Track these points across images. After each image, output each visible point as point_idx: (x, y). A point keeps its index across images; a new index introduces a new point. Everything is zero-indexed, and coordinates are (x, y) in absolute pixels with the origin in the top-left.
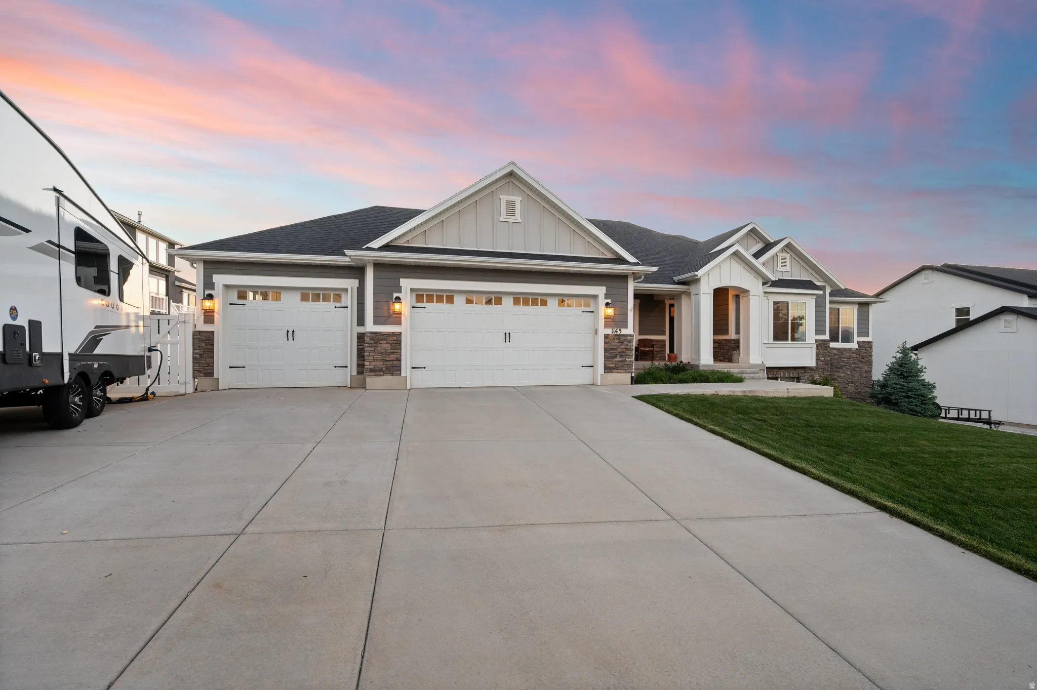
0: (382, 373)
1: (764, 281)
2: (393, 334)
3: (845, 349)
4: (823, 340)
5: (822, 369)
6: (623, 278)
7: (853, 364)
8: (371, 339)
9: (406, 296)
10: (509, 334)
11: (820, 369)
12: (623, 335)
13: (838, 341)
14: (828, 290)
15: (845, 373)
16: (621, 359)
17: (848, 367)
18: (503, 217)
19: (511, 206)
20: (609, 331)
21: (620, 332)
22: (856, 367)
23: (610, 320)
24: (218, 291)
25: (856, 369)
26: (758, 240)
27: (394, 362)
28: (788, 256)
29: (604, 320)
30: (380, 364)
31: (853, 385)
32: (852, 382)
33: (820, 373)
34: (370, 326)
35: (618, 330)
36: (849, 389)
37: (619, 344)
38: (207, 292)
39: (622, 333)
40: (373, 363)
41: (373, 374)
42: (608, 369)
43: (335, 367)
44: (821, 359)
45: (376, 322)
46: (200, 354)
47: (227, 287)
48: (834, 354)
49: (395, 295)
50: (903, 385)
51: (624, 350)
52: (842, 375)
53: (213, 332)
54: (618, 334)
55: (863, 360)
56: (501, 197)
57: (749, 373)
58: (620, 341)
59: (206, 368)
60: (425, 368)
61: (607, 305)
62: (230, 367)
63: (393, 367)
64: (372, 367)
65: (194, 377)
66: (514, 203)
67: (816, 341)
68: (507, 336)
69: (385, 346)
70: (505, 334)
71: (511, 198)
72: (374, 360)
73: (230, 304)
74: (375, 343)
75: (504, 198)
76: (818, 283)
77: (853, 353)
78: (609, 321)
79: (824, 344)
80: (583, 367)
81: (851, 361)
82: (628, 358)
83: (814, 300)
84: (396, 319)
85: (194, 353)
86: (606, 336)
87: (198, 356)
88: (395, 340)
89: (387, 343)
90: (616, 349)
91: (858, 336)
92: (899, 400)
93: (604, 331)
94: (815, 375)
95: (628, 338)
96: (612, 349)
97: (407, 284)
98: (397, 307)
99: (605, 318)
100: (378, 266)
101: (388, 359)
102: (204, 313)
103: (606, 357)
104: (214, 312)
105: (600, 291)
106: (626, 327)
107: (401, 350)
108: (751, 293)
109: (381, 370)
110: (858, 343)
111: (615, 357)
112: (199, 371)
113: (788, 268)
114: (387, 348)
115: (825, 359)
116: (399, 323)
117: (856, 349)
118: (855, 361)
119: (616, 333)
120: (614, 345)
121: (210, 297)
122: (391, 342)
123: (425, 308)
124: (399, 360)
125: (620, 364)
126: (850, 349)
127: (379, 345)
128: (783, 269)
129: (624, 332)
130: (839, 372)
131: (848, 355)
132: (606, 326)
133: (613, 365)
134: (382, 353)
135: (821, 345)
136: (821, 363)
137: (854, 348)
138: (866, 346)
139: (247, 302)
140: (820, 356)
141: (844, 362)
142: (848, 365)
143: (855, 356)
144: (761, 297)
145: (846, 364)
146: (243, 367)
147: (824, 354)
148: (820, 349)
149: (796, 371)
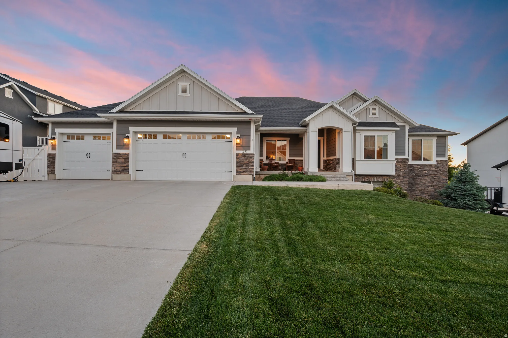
0: (120, 173)
1: (353, 123)
2: (125, 154)
3: (425, 165)
4: (403, 159)
5: (402, 176)
6: (248, 122)
7: (433, 174)
8: (115, 156)
9: (131, 135)
10: (185, 154)
11: (401, 176)
12: (247, 154)
13: (421, 160)
14: (407, 128)
15: (426, 180)
16: (246, 167)
17: (428, 176)
18: (180, 93)
19: (184, 88)
20: (239, 152)
21: (245, 152)
22: (435, 176)
23: (240, 146)
24: (57, 136)
25: (435, 178)
26: (360, 100)
27: (126, 168)
28: (377, 108)
29: (236, 146)
30: (119, 168)
31: (433, 188)
32: (432, 186)
33: (401, 179)
34: (115, 151)
35: (244, 151)
36: (430, 190)
37: (245, 159)
38: (53, 136)
39: (246, 153)
40: (116, 168)
41: (115, 173)
42: (238, 173)
43: (108, 170)
44: (401, 170)
45: (117, 148)
46: (50, 164)
47: (62, 134)
48: (417, 168)
49: (126, 135)
50: (460, 188)
51: (248, 162)
52: (424, 181)
53: (55, 154)
54: (244, 153)
55: (441, 172)
56: (179, 83)
57: (339, 177)
58: (246, 157)
59: (52, 170)
60: (142, 171)
61: (238, 137)
62: (63, 170)
63: (125, 170)
64: (116, 170)
65: (48, 174)
66: (186, 86)
67: (396, 159)
68: (184, 155)
69: (122, 160)
70: (183, 154)
71: (184, 83)
72: (116, 167)
73: (63, 142)
74: (117, 158)
75: (181, 84)
76: (398, 124)
77: (432, 168)
78: (239, 146)
79: (404, 161)
80: (226, 171)
81: (431, 172)
82: (250, 167)
83: (394, 134)
84: (127, 146)
85: (48, 163)
86: (237, 155)
87: (49, 164)
88: (126, 157)
89: (122, 158)
90: (243, 162)
91: (437, 157)
92: (457, 197)
93: (236, 151)
94: (397, 180)
95: (250, 155)
96: (240, 162)
97: (132, 129)
98: (126, 140)
99: (237, 145)
100: (119, 121)
101: (123, 166)
102: (52, 146)
103: (237, 166)
104: (55, 145)
105: (234, 130)
106: (249, 149)
107: (129, 162)
108: (344, 130)
109: (119, 171)
110: (437, 161)
111: (243, 166)
112: (49, 171)
113: (377, 115)
114: (122, 161)
115: (404, 171)
116: (128, 148)
118: (434, 172)
119: (243, 153)
120: (242, 159)
121: (54, 138)
122: (124, 158)
123: (142, 141)
124: (128, 166)
125: (245, 170)
126: (430, 165)
127: (119, 159)
128: (374, 116)
129: (248, 152)
131: (428, 169)
132: (237, 149)
133: (241, 170)
134: (120, 163)
135: (401, 162)
136: (402, 173)
137: (433, 165)
138: (443, 163)
139: (71, 140)
140: (401, 169)
141: (425, 173)
142: (428, 175)
143: (434, 169)
144: (351, 132)
145: (427, 175)
146: (69, 170)
147: (404, 167)
148: (401, 164)
149: (383, 178)
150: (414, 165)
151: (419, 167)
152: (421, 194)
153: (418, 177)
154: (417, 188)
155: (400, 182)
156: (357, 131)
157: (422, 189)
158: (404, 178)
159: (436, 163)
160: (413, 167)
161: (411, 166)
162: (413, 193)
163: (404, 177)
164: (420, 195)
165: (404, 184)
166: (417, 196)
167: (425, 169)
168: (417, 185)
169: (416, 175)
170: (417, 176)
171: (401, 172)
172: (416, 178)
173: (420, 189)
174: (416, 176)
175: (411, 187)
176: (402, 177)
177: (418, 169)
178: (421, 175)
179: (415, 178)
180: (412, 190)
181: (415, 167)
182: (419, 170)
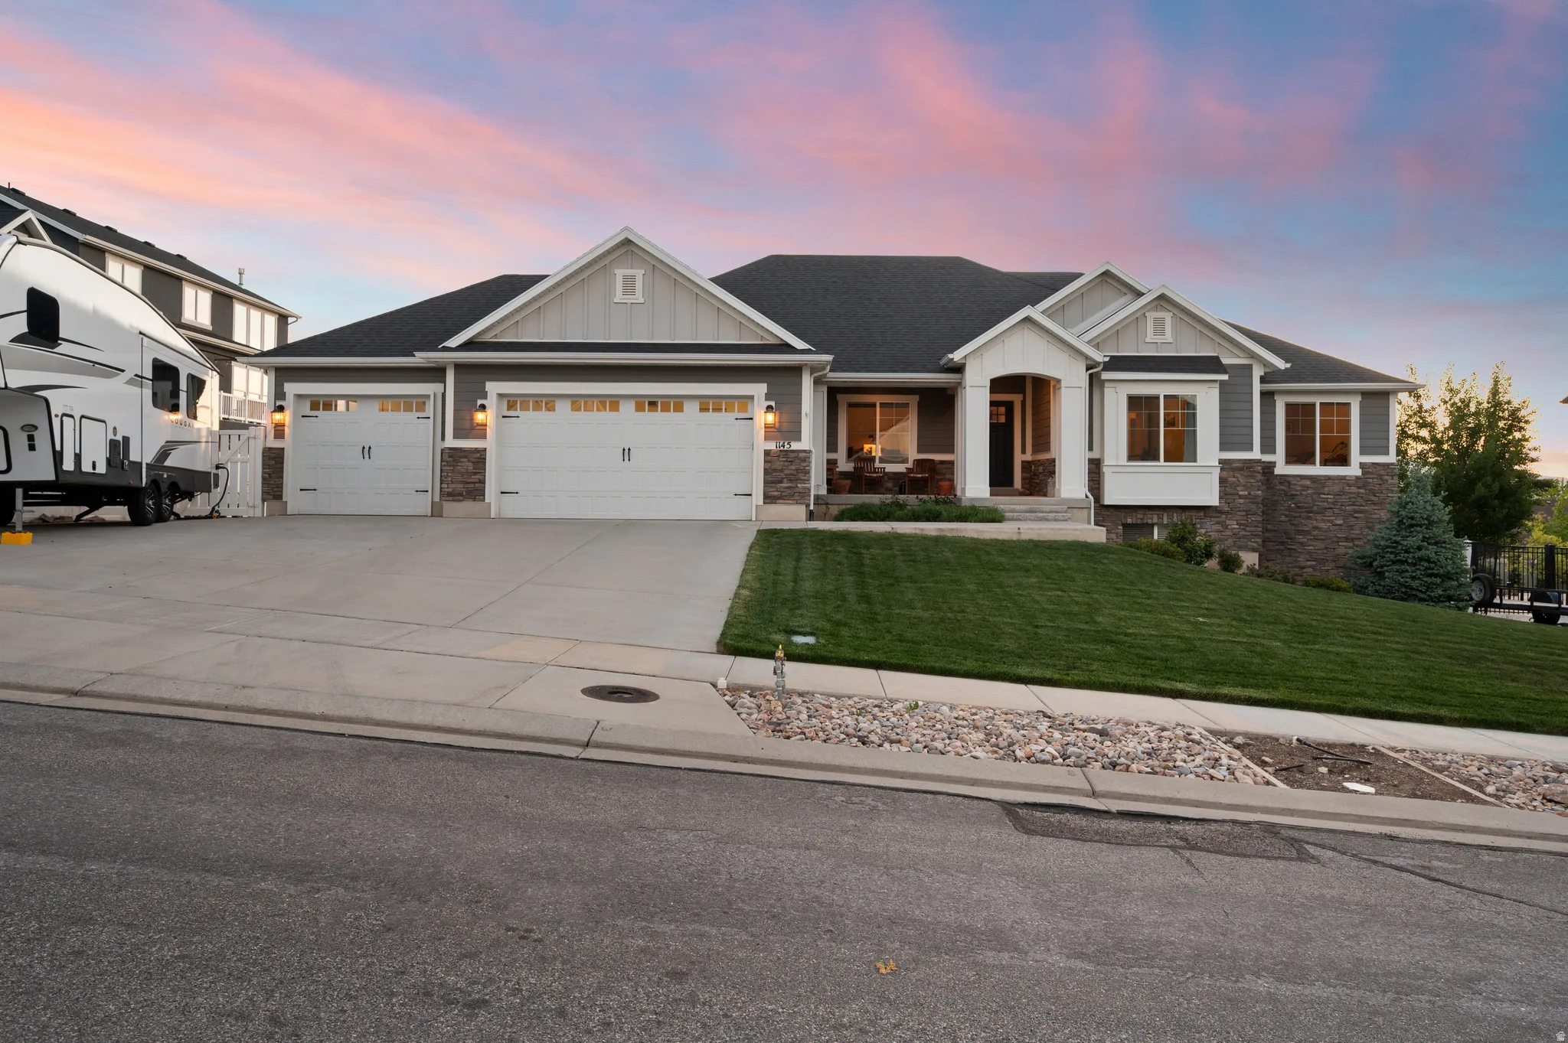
0: (462, 498)
1: (1089, 363)
2: (476, 450)
3: (1329, 478)
4: (1245, 460)
5: (1244, 511)
6: (796, 370)
7: (1350, 505)
8: (450, 457)
9: (491, 401)
10: (629, 450)
11: (1240, 511)
12: (793, 451)
13: (1314, 463)
14: (1257, 372)
15: (1331, 521)
16: (790, 485)
17: (1336, 511)
18: (619, 297)
19: (629, 284)
20: (772, 446)
21: (788, 446)
22: (1356, 512)
23: (775, 430)
24: (289, 402)
25: (1356, 515)
27: (477, 485)
28: (1167, 317)
29: (764, 430)
30: (460, 487)
31: (1351, 544)
32: (1347, 539)
33: (1239, 518)
34: (451, 442)
35: (786, 444)
36: (1342, 551)
37: (786, 464)
38: (279, 403)
39: (791, 449)
40: (451, 486)
41: (451, 498)
42: (769, 499)
43: (416, 491)
44: (1241, 493)
45: (457, 435)
46: (269, 474)
47: (299, 397)
49: (480, 402)
51: (794, 472)
53: (283, 449)
54: (786, 449)
55: (1373, 498)
56: (616, 271)
58: (789, 460)
59: (275, 489)
60: (517, 493)
61: (769, 408)
62: (301, 490)
63: (475, 491)
64: (451, 490)
65: (263, 500)
66: (633, 277)
67: (1221, 461)
68: (626, 453)
69: (466, 465)
70: (624, 450)
71: (629, 272)
72: (452, 482)
73: (303, 416)
74: (454, 461)
75: (620, 273)
76: (1227, 362)
77: (1349, 485)
78: (770, 432)
79: (1248, 468)
80: (736, 495)
81: (1344, 499)
82: (801, 483)
83: (1217, 391)
84: (480, 431)
85: (263, 473)
86: (767, 453)
87: (267, 476)
88: (479, 458)
89: (469, 461)
90: (782, 471)
91: (1361, 454)
93: (763, 445)
94: (1228, 522)
95: (801, 455)
96: (775, 470)
97: (493, 388)
98: (480, 417)
99: (765, 427)
100: (459, 367)
101: (470, 480)
102: (275, 427)
103: (766, 482)
104: (284, 426)
105: (759, 390)
106: (799, 439)
107: (485, 470)
108: (1063, 384)
109: (461, 494)
110: (1362, 466)
111: (781, 482)
112: (268, 493)
113: (1167, 337)
114: (469, 468)
115: (1249, 494)
116: (485, 437)
117: (1358, 477)
118: (1353, 500)
119: (782, 448)
120: (778, 465)
121: (281, 409)
122: (473, 460)
123: (518, 417)
124: (483, 482)
125: (788, 492)
126: (1343, 478)
127: (459, 464)
129: (795, 446)
130: (1316, 520)
131: (1336, 489)
132: (766, 438)
133: (776, 493)
134: (462, 474)
135: (1241, 469)
136: (1241, 501)
137: (1350, 476)
138: (1382, 472)
139: (320, 413)
140: (1238, 488)
141: (1327, 502)
142: (1338, 507)
143: (1354, 489)
144: (1083, 389)
145: (1333, 506)
146: (315, 490)
147: (1249, 484)
148: (1239, 476)
149: (1187, 514)
150: (1291, 479)
151: (1308, 483)
152: (1314, 563)
153: (1306, 512)
154: (1302, 544)
155: (1237, 527)
156: (1107, 385)
157: (1316, 548)
158: (1249, 516)
159: (1359, 473)
160: (1289, 482)
161: (1284, 479)
162: (1288, 559)
163: (1248, 512)
164: (1312, 566)
165: (1248, 534)
166: (1303, 568)
167: (1326, 489)
168: (1301, 537)
169: (1299, 507)
170: (1303, 510)
171: (1241, 497)
172: (1298, 515)
173: (1312, 548)
174: (1299, 510)
175: (1285, 542)
176: (1244, 513)
177: (1304, 490)
178: (1315, 508)
179: (1295, 517)
180: (1286, 553)
181: (1296, 485)
182: (1309, 492)
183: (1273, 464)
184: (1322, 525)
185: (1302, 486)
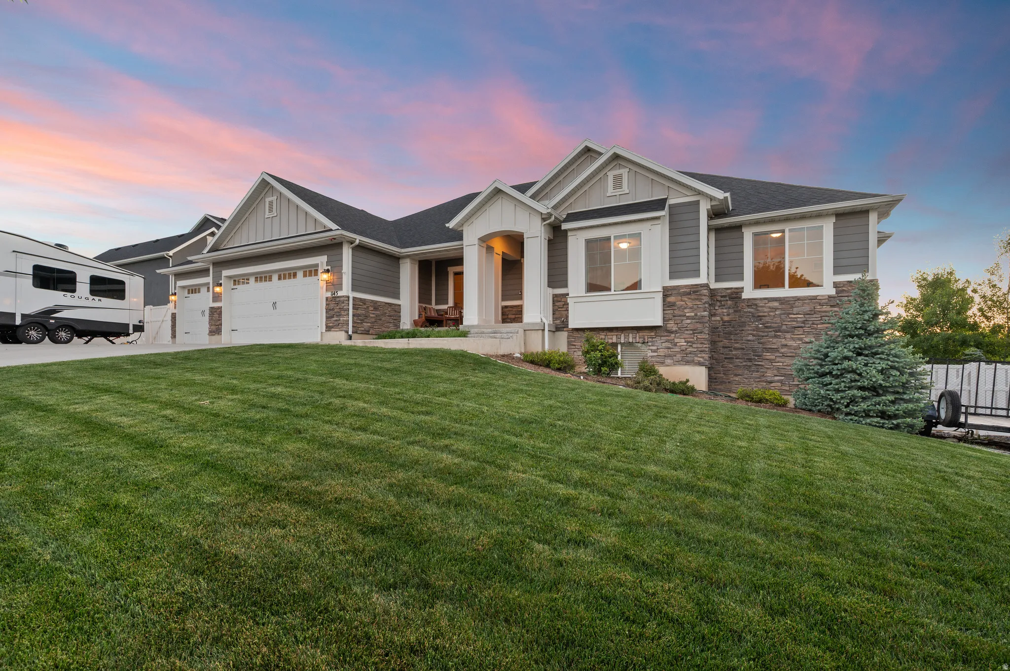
0: (214, 334)
3: (798, 297)
4: (692, 285)
5: (691, 330)
8: (211, 312)
9: (223, 281)
10: (276, 303)
11: (687, 330)
13: (782, 286)
16: (337, 318)
17: (807, 329)
20: (329, 295)
27: (219, 326)
29: (326, 284)
30: (214, 328)
33: (687, 336)
37: (336, 305)
41: (211, 334)
42: (328, 328)
45: (213, 301)
49: (220, 282)
51: (338, 310)
58: (337, 302)
63: (219, 329)
64: (211, 329)
66: (272, 202)
67: (666, 287)
71: (271, 199)
72: (212, 325)
75: (267, 201)
76: (678, 200)
77: (820, 305)
79: (694, 292)
81: (815, 317)
82: (342, 317)
83: (660, 227)
84: (220, 297)
86: (327, 299)
89: (217, 314)
90: (333, 310)
91: (836, 273)
94: (677, 340)
96: (330, 310)
97: (225, 274)
98: (218, 289)
101: (217, 324)
103: (326, 318)
105: (323, 259)
106: (342, 289)
110: (836, 285)
113: (627, 189)
114: (217, 317)
116: (221, 300)
117: (830, 297)
118: (825, 318)
120: (332, 306)
123: (237, 289)
125: (336, 323)
126: (814, 298)
127: (213, 316)
130: (785, 338)
131: (807, 308)
133: (331, 325)
134: (214, 321)
135: (688, 294)
136: (689, 321)
137: (822, 296)
139: (191, 295)
141: (797, 322)
142: (807, 326)
143: (825, 308)
144: (540, 238)
145: (803, 325)
146: (189, 333)
147: (695, 306)
148: (685, 297)
149: (640, 334)
150: (758, 302)
151: (776, 304)
152: (783, 378)
153: (774, 331)
154: (771, 361)
155: (685, 344)
157: (785, 364)
158: (696, 335)
159: (833, 292)
160: (756, 305)
161: (752, 302)
162: (755, 374)
163: (694, 331)
164: (781, 381)
165: (695, 350)
166: (771, 382)
167: (795, 309)
168: (768, 354)
169: (767, 327)
170: (770, 330)
171: (688, 318)
172: (766, 334)
173: (781, 364)
174: (767, 330)
175: (751, 359)
176: (691, 332)
177: (772, 312)
178: (784, 327)
179: (763, 336)
180: (753, 368)
181: (762, 307)
182: (777, 313)
183: (740, 290)
184: (791, 343)
185: (770, 307)
